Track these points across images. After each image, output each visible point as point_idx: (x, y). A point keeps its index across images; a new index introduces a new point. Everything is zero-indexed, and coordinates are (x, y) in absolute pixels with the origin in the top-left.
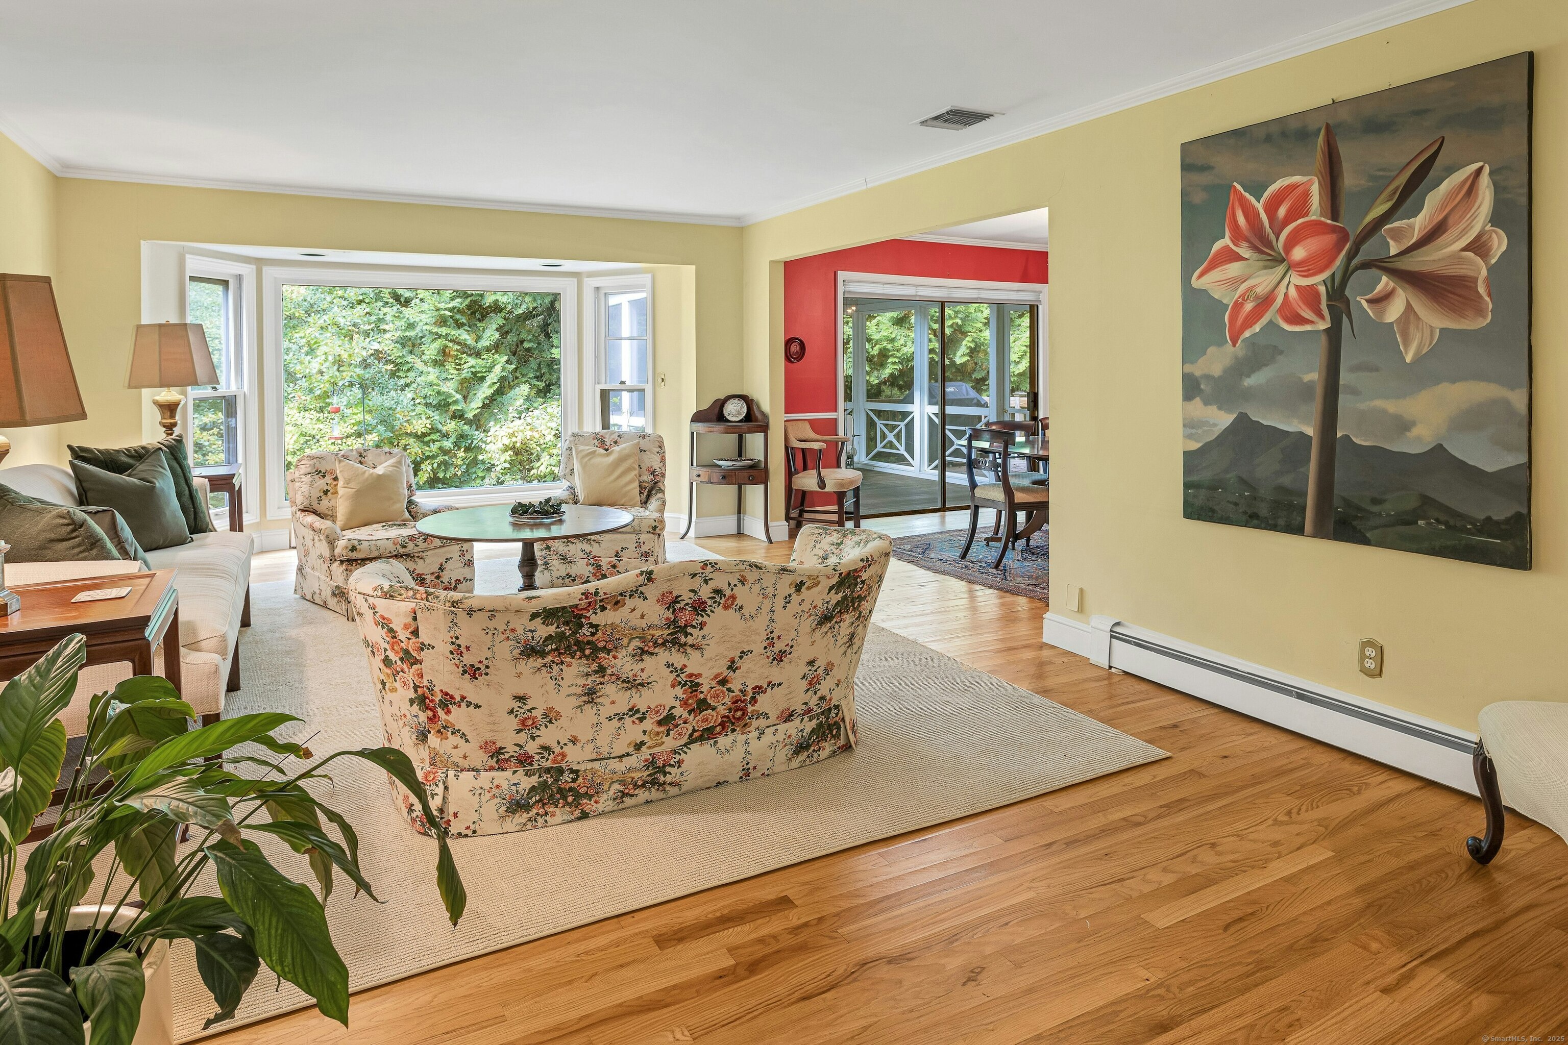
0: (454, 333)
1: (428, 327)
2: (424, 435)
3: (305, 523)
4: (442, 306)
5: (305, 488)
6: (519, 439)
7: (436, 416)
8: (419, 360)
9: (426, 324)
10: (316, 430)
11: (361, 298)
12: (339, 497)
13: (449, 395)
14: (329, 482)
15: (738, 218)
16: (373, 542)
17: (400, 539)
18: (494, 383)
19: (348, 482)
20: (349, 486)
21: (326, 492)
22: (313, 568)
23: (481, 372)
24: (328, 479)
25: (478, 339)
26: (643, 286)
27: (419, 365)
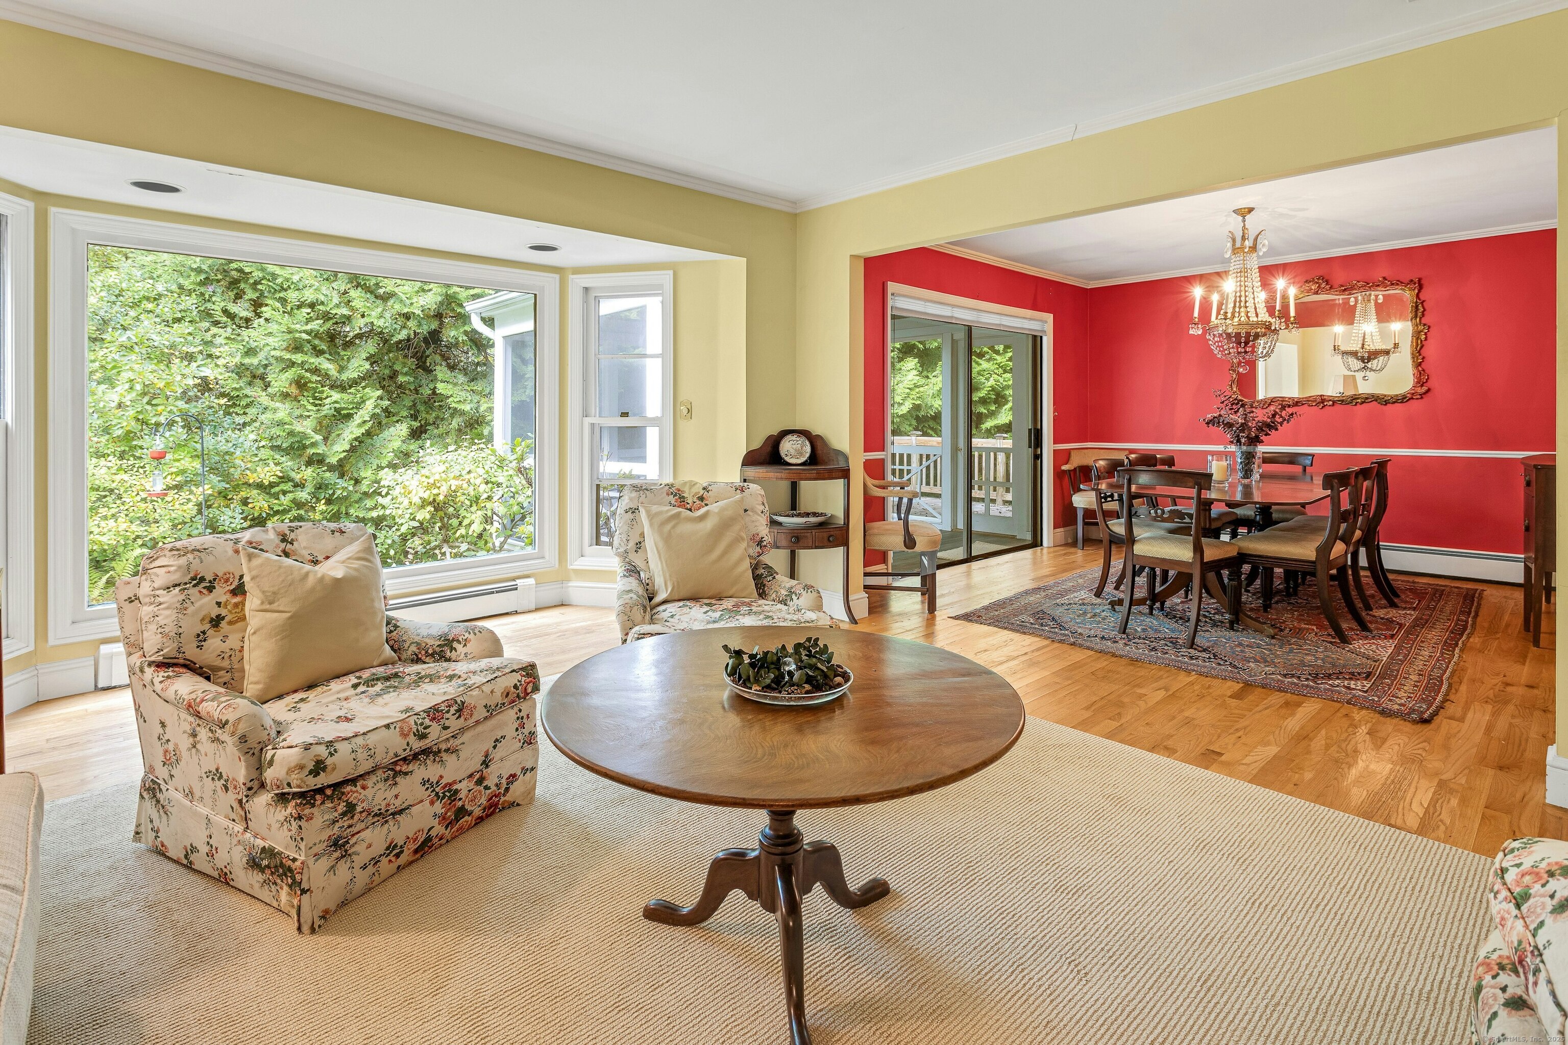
0: (314, 361)
1: (277, 353)
2: (272, 485)
3: (170, 694)
4: (298, 327)
5: (167, 617)
6: (444, 489)
7: (288, 463)
8: (264, 394)
9: (275, 349)
10: (116, 484)
11: (179, 315)
12: (250, 630)
13: (305, 436)
14: (223, 599)
15: (794, 203)
16: (359, 741)
17: (411, 721)
18: (365, 422)
19: (270, 600)
20: (274, 606)
21: (216, 622)
22: (190, 794)
23: (347, 409)
24: (221, 593)
25: (342, 369)
26: (660, 286)
27: (264, 400)
